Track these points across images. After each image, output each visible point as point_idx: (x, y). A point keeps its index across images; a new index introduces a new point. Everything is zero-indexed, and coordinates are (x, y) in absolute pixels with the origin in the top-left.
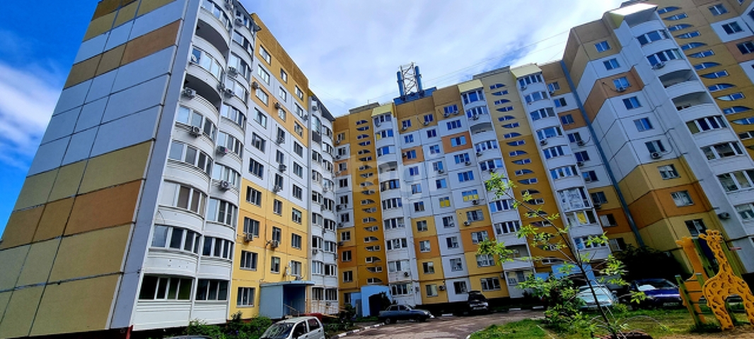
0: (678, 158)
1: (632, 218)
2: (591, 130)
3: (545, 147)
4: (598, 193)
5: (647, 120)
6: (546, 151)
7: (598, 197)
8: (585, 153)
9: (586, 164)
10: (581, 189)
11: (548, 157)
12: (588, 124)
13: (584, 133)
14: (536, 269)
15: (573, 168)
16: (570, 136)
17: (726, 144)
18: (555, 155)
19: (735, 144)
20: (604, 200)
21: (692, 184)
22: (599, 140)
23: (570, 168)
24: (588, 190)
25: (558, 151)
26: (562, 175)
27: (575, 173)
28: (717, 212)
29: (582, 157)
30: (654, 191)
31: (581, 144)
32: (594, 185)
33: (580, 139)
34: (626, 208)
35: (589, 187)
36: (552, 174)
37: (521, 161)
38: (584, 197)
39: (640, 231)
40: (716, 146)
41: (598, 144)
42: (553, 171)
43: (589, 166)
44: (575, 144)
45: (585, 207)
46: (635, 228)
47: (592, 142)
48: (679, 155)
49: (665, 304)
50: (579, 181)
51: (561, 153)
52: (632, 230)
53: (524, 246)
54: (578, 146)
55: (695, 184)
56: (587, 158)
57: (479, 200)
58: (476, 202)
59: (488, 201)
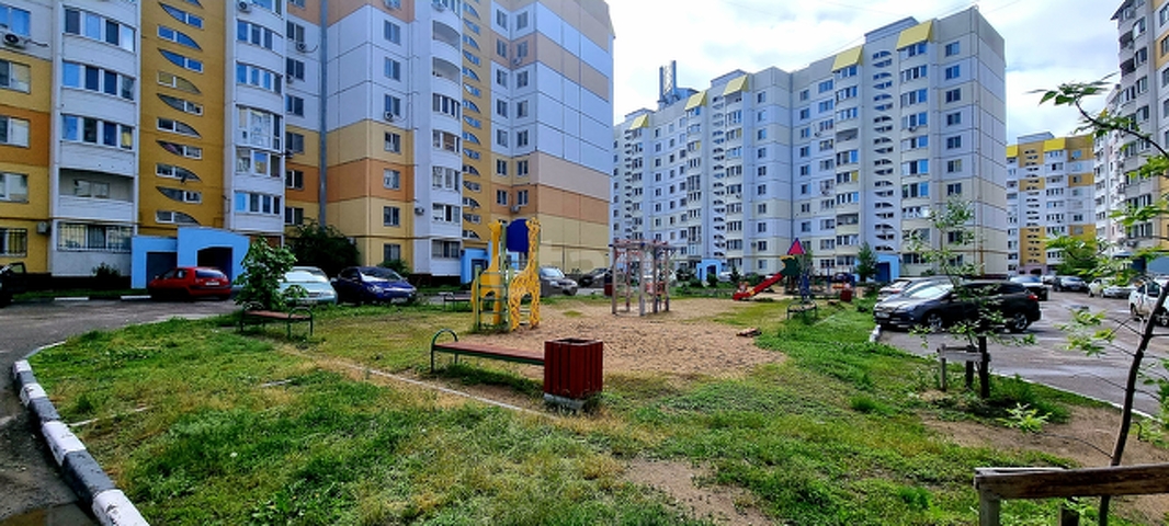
0: (407, 131)
1: (326, 186)
2: (324, 36)
3: (243, 17)
4: (296, 135)
5: (396, 65)
6: (242, 25)
7: (295, 141)
8: (301, 66)
9: (297, 83)
10: (277, 117)
11: (242, 38)
12: (324, 25)
13: (312, 34)
14: (140, 227)
15: (278, 78)
16: (290, 26)
17: (453, 136)
18: (256, 41)
19: (458, 139)
20: (301, 149)
21: (407, 166)
22: (328, 59)
23: (273, 77)
24: (287, 125)
25: (262, 37)
26: (255, 82)
27: (278, 89)
28: (416, 205)
29: (295, 69)
30: (371, 160)
31: (301, 48)
32: (296, 121)
33: (302, 41)
34: (324, 171)
35: (289, 121)
36: (238, 70)
37: (183, 13)
38: (277, 133)
39: (328, 206)
40: (445, 134)
41: (324, 62)
42: (242, 66)
43: (299, 88)
44: (293, 44)
45: (271, 149)
46: (322, 199)
47: (316, 55)
48: (410, 128)
49: (394, 300)
50: (278, 105)
51: (268, 45)
52: (319, 201)
53: (128, 180)
54: (295, 50)
55: (410, 168)
56: (300, 76)
57: (30, 40)
58: (16, 40)
59: (63, 54)
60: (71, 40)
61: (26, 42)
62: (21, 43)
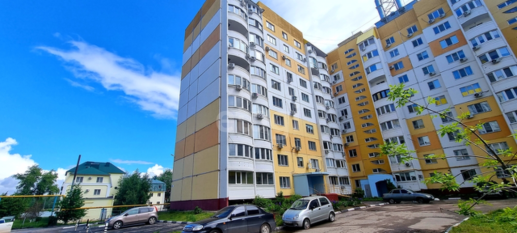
57: (483, 92)
58: (478, 95)
59: (494, 91)
60: (495, 85)
61: (481, 94)
62: (480, 95)
